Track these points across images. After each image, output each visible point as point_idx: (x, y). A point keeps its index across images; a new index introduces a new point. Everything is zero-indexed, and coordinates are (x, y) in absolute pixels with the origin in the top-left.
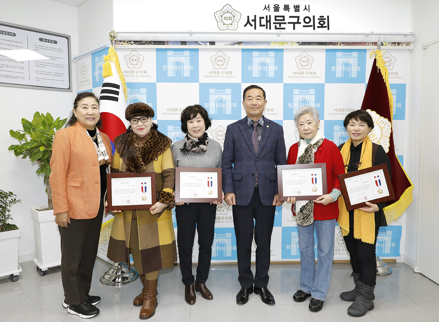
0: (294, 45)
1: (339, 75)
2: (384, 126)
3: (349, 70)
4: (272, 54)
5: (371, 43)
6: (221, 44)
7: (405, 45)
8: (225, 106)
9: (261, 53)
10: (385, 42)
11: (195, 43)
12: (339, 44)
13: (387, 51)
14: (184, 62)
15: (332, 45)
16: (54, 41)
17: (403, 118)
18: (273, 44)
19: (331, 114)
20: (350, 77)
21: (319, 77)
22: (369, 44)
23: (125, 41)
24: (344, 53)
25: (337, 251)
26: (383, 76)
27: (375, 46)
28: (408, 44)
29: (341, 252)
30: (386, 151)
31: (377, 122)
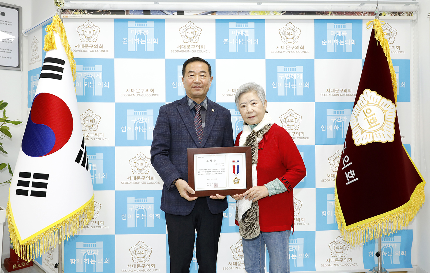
0: (277, 14)
1: (331, 49)
2: (387, 109)
3: (343, 43)
4: (252, 25)
5: (367, 13)
6: (191, 14)
7: (406, 14)
9: (239, 24)
10: (384, 12)
11: (160, 12)
12: (329, 14)
13: (387, 21)
14: (147, 34)
15: (322, 15)
17: (408, 99)
18: (252, 14)
19: (322, 95)
20: (344, 51)
21: (308, 52)
22: (365, 13)
23: (77, 10)
24: (335, 25)
25: (335, 261)
26: (383, 49)
27: (372, 16)
28: (411, 14)
29: (340, 263)
30: (391, 139)
31: (378, 105)
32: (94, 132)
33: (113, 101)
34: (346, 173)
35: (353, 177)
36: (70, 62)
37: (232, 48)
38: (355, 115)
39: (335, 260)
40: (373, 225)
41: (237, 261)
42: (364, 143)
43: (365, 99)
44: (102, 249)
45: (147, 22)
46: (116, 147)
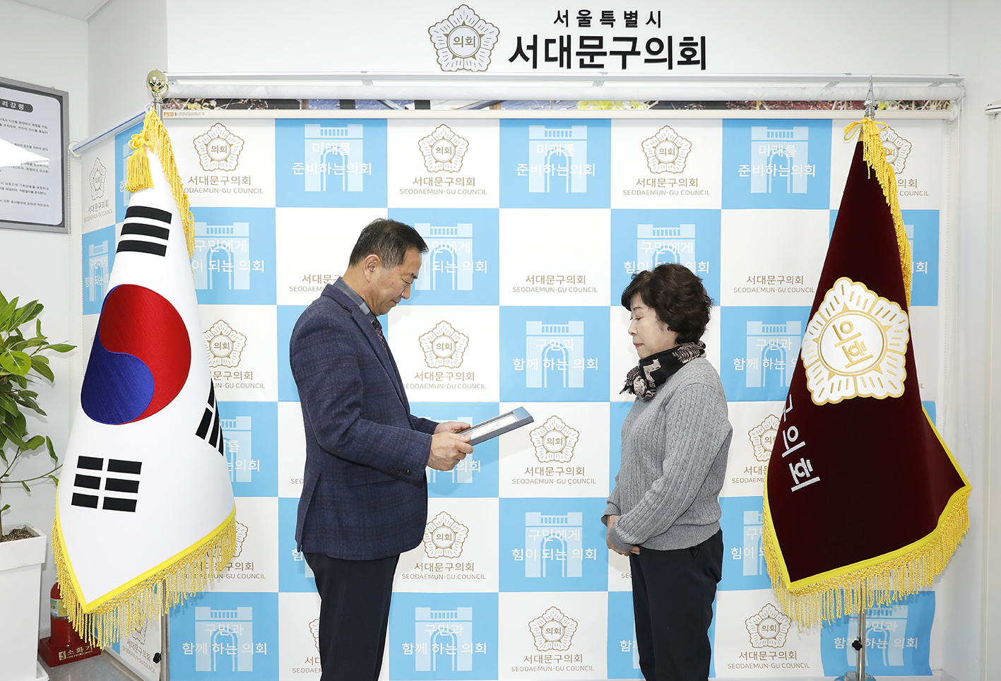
0: (639, 107)
1: (758, 186)
2: (890, 324)
3: (786, 173)
4: (581, 132)
5: (843, 103)
6: (447, 107)
7: (935, 107)
8: (456, 270)
9: (552, 130)
10: (883, 101)
11: (376, 103)
12: (758, 107)
13: (889, 123)
14: (348, 153)
15: (741, 108)
16: (24, 104)
17: (934, 302)
18: (583, 107)
19: (737, 290)
20: (789, 192)
21: (707, 193)
22: (839, 104)
23: (194, 99)
24: (770, 131)
25: (759, 658)
26: (882, 187)
27: (856, 110)
28: (944, 106)
29: (769, 661)
30: (898, 391)
31: (868, 313)
32: (233, 370)
33: (272, 301)
34: (791, 465)
35: (808, 475)
36: (181, 217)
37: (537, 185)
38: (814, 337)
39: (758, 654)
40: (854, 581)
41: (544, 654)
42: (836, 398)
43: (839, 301)
44: (251, 623)
45: (347, 126)
46: (279, 403)
